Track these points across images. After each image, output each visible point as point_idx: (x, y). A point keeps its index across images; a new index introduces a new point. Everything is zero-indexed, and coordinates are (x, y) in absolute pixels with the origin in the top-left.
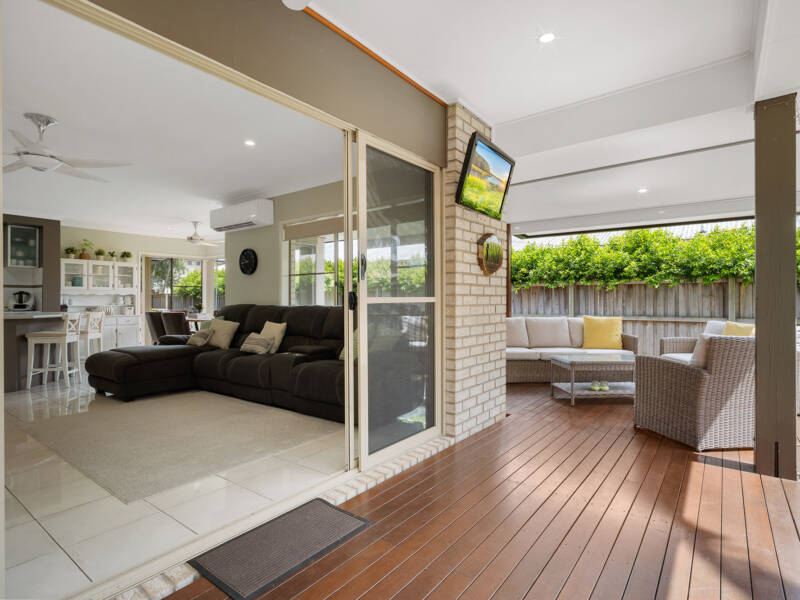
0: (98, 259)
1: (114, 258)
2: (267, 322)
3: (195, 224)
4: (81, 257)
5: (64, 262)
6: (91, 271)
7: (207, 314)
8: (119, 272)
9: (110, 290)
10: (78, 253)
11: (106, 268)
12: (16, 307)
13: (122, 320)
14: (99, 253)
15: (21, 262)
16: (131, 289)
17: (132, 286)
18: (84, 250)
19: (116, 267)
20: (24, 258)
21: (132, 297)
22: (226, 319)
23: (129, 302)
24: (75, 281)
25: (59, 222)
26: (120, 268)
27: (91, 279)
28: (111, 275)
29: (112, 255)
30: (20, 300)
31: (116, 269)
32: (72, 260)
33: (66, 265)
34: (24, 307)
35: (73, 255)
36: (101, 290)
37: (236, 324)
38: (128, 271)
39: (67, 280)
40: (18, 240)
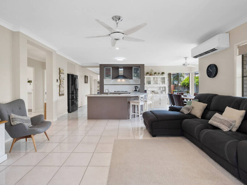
0: (155, 75)
1: (160, 75)
2: (227, 107)
3: (186, 58)
4: (151, 75)
5: (146, 77)
6: (153, 80)
7: (191, 95)
8: (161, 79)
9: (158, 85)
10: (150, 74)
11: (157, 78)
12: (135, 91)
13: (162, 95)
14: (155, 73)
15: (136, 78)
16: (164, 85)
17: (165, 84)
18: (151, 73)
19: (160, 77)
20: (136, 76)
21: (165, 87)
22: (199, 101)
23: (164, 89)
24: (149, 83)
25: (144, 64)
26: (161, 78)
27: (153, 81)
28: (159, 80)
29: (159, 73)
30: (136, 89)
31: (160, 78)
32: (148, 76)
33: (146, 78)
34: (136, 91)
35: (148, 75)
36: (156, 85)
37: (205, 105)
38: (164, 78)
39: (147, 82)
40: (135, 71)
